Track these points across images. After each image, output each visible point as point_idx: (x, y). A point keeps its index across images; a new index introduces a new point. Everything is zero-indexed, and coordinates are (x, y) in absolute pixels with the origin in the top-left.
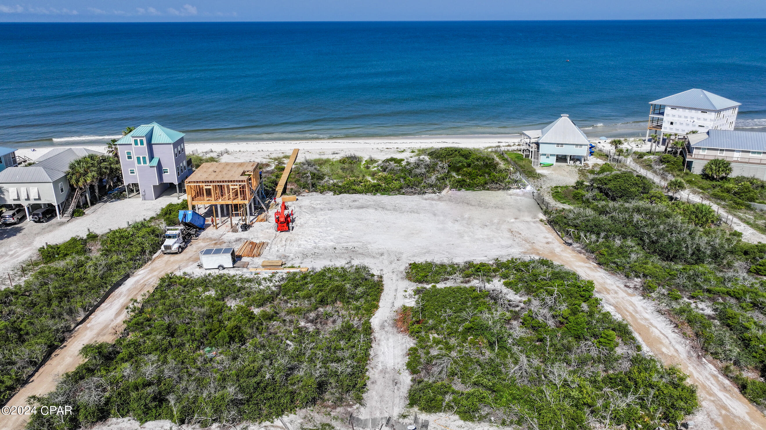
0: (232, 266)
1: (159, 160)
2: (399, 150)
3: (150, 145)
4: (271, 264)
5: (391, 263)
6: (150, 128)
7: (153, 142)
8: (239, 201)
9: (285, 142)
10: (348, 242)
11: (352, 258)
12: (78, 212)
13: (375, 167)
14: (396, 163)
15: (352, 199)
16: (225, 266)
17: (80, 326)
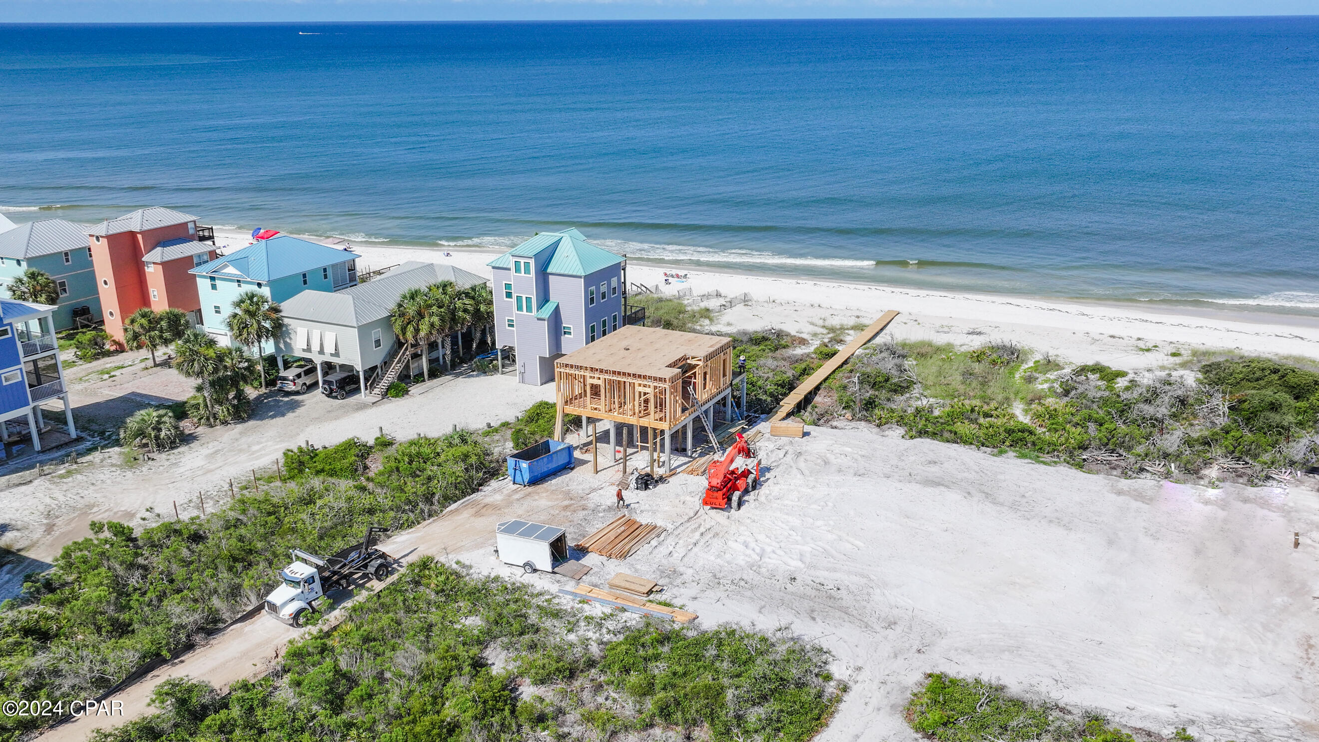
0: (550, 570)
1: (558, 307)
2: (1141, 344)
3: (543, 276)
4: (627, 585)
5: (896, 656)
6: (557, 239)
7: (549, 271)
8: (650, 422)
9: (897, 290)
10: (835, 570)
11: (815, 615)
12: (398, 389)
13: (1046, 381)
14: (1102, 379)
15: (931, 456)
16: (538, 567)
17: (239, 625)
